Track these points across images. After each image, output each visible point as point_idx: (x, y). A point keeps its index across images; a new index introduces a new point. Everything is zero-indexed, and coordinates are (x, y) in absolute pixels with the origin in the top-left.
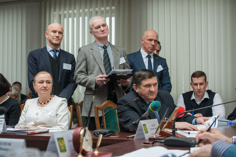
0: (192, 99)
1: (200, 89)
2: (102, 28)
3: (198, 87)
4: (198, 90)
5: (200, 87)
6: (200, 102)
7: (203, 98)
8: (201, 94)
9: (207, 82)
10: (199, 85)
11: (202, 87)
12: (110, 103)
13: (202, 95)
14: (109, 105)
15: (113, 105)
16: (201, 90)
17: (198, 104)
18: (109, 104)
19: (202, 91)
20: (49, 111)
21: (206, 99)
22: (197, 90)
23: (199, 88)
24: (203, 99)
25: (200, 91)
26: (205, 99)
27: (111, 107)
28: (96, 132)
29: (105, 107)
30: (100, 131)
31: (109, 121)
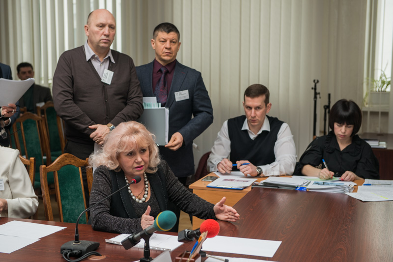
0: (243, 129)
1: (255, 117)
3: (251, 113)
5: (255, 113)
6: (255, 136)
7: (260, 129)
8: (256, 124)
9: (268, 105)
11: (259, 113)
12: (68, 157)
13: (258, 125)
15: (73, 161)
16: (257, 118)
17: (252, 140)
18: (66, 160)
19: (257, 120)
22: (250, 118)
23: (253, 115)
24: (260, 132)
25: (255, 119)
26: (263, 131)
27: (69, 163)
28: (64, 249)
29: (60, 165)
30: (72, 248)
31: (67, 189)
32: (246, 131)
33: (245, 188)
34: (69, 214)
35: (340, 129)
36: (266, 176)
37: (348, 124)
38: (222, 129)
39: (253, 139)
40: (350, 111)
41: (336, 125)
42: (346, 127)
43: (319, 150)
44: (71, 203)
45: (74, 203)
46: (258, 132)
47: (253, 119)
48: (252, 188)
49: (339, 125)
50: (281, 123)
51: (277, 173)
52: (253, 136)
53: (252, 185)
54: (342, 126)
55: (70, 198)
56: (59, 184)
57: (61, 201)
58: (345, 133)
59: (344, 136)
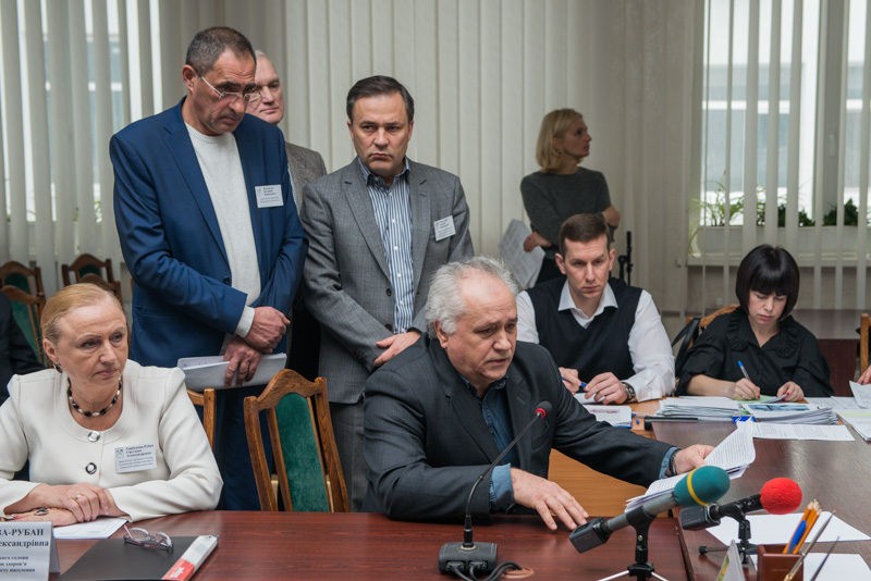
0: (561, 307)
1: (594, 280)
2: (268, 94)
3: (586, 274)
4: (587, 281)
5: (594, 273)
6: (590, 320)
8: (596, 294)
10: (589, 266)
11: (600, 270)
12: (289, 377)
13: (597, 297)
14: (288, 386)
15: (298, 385)
16: (597, 282)
17: (582, 328)
18: (287, 382)
19: (597, 286)
20: (144, 450)
21: (609, 310)
22: (583, 284)
23: (590, 276)
24: (600, 311)
25: (594, 285)
26: (606, 309)
27: (292, 390)
29: (279, 395)
30: (466, 558)
31: (294, 445)
32: (568, 312)
34: (303, 498)
35: (762, 303)
37: (778, 295)
39: (586, 327)
40: (783, 267)
41: (754, 297)
42: (774, 299)
43: (717, 344)
44: (303, 475)
45: (308, 475)
46: (595, 311)
47: (589, 285)
49: (762, 295)
50: (638, 290)
52: (583, 322)
54: (766, 298)
55: (300, 464)
56: (280, 435)
57: (287, 470)
58: (771, 311)
59: (770, 317)
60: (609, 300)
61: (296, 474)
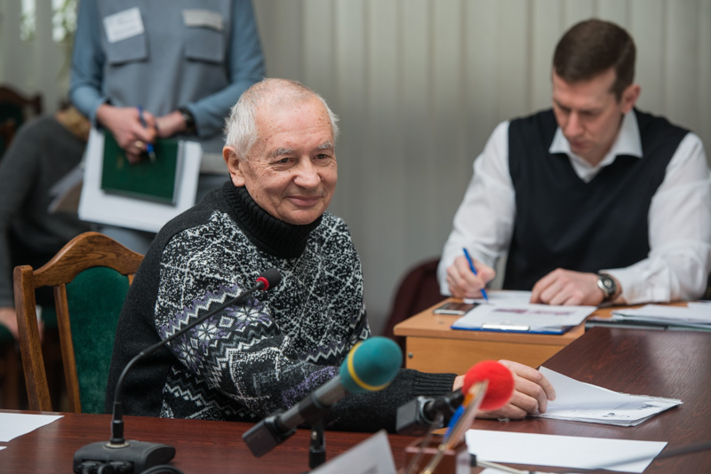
0: (553, 150)
6: (594, 170)
7: (608, 150)
9: (629, 90)
10: (573, 117)
12: (96, 243)
14: (91, 256)
18: (91, 251)
19: (589, 141)
24: (609, 160)
25: (581, 141)
26: (620, 157)
28: (84, 460)
29: (74, 267)
30: (107, 457)
31: (94, 340)
32: (563, 157)
33: (568, 329)
36: (630, 302)
38: (490, 148)
39: (587, 180)
46: (602, 159)
48: (587, 329)
50: (679, 134)
51: (662, 295)
52: (584, 172)
53: (587, 320)
56: (71, 323)
57: (78, 374)
60: (628, 143)
61: (94, 380)
